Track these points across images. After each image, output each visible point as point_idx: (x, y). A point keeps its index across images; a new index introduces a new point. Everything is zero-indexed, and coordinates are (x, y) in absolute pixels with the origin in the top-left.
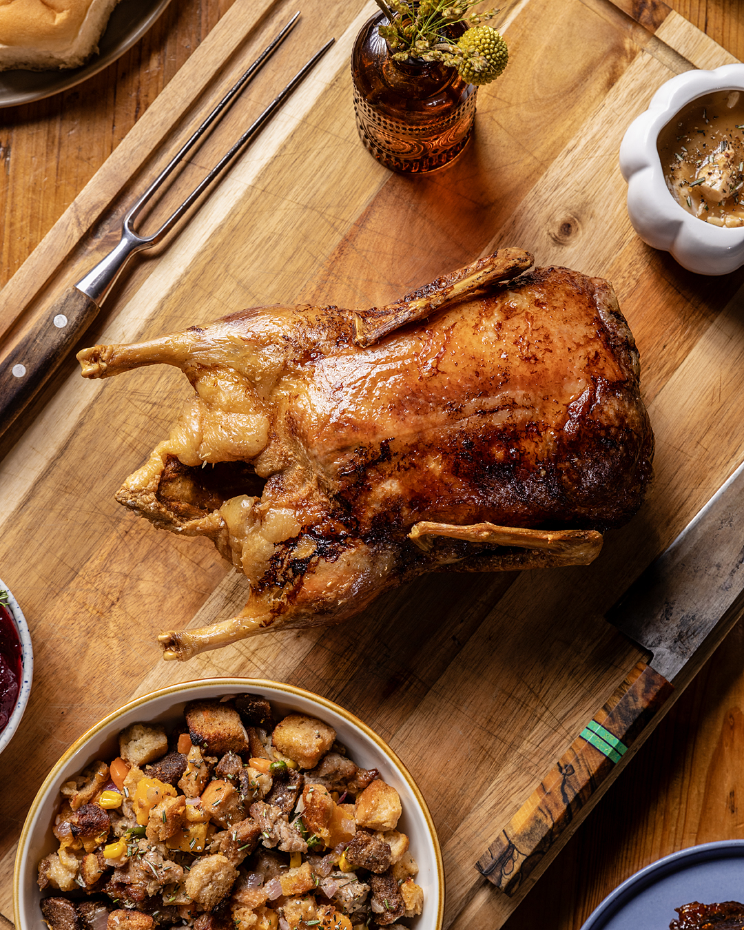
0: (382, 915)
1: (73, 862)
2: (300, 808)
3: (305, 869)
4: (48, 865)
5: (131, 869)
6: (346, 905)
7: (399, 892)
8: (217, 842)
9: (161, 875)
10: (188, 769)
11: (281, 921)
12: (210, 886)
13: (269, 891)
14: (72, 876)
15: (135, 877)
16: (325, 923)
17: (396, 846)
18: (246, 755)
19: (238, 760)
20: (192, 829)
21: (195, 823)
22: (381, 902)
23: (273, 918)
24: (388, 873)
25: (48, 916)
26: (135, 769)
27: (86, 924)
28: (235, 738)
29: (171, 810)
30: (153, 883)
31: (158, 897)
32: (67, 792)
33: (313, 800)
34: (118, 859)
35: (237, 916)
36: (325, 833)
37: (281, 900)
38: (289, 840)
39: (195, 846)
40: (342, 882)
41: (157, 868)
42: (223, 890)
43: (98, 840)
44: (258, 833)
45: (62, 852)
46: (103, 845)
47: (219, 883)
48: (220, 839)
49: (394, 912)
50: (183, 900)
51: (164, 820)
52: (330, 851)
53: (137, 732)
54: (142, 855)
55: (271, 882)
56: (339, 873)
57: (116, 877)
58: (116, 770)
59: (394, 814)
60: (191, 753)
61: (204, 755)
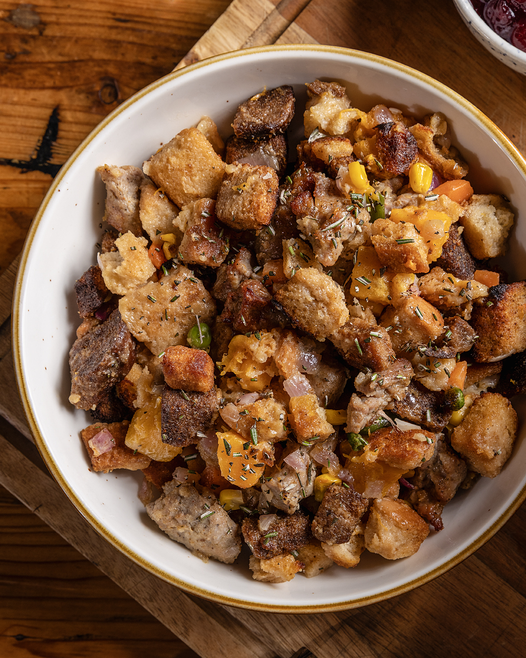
0: (256, 527)
1: (341, 127)
2: (402, 425)
3: (325, 428)
4: (338, 95)
5: (333, 199)
6: (273, 482)
7: (285, 552)
8: (363, 314)
9: (326, 235)
10: (457, 280)
11: (255, 395)
12: (311, 299)
13: (295, 381)
14: (324, 125)
15: (324, 203)
16: (253, 451)
17: (345, 551)
18: (471, 357)
19: (467, 347)
20: (382, 282)
21: (391, 285)
22: (273, 528)
23: (260, 385)
24: (311, 539)
25: (270, 94)
26: (460, 212)
27: (259, 144)
28: (498, 343)
29: (414, 251)
30: (315, 224)
31: (295, 232)
32: (435, 120)
33: (417, 442)
34: (348, 180)
35: (265, 336)
36: (371, 456)
37: (283, 397)
38: (366, 408)
39: (360, 285)
40: (303, 477)
41: (335, 229)
42: (302, 318)
43: (371, 158)
44: (376, 367)
45: (354, 113)
46: (365, 164)
47: (314, 312)
48: (366, 317)
49: (260, 545)
50: (290, 264)
51: (400, 242)
52: (343, 463)
53: (506, 216)
54: (353, 213)
55: (306, 383)
56: (314, 474)
57: (322, 179)
58: (460, 187)
59: (389, 550)
60: (480, 285)
61: (475, 303)
